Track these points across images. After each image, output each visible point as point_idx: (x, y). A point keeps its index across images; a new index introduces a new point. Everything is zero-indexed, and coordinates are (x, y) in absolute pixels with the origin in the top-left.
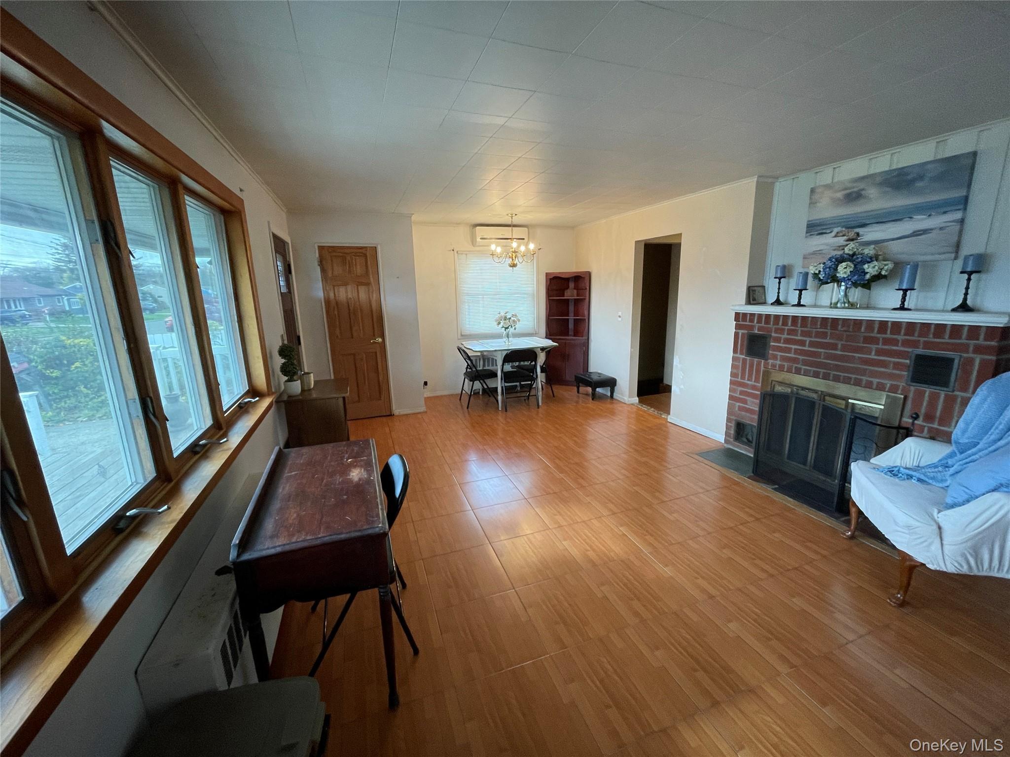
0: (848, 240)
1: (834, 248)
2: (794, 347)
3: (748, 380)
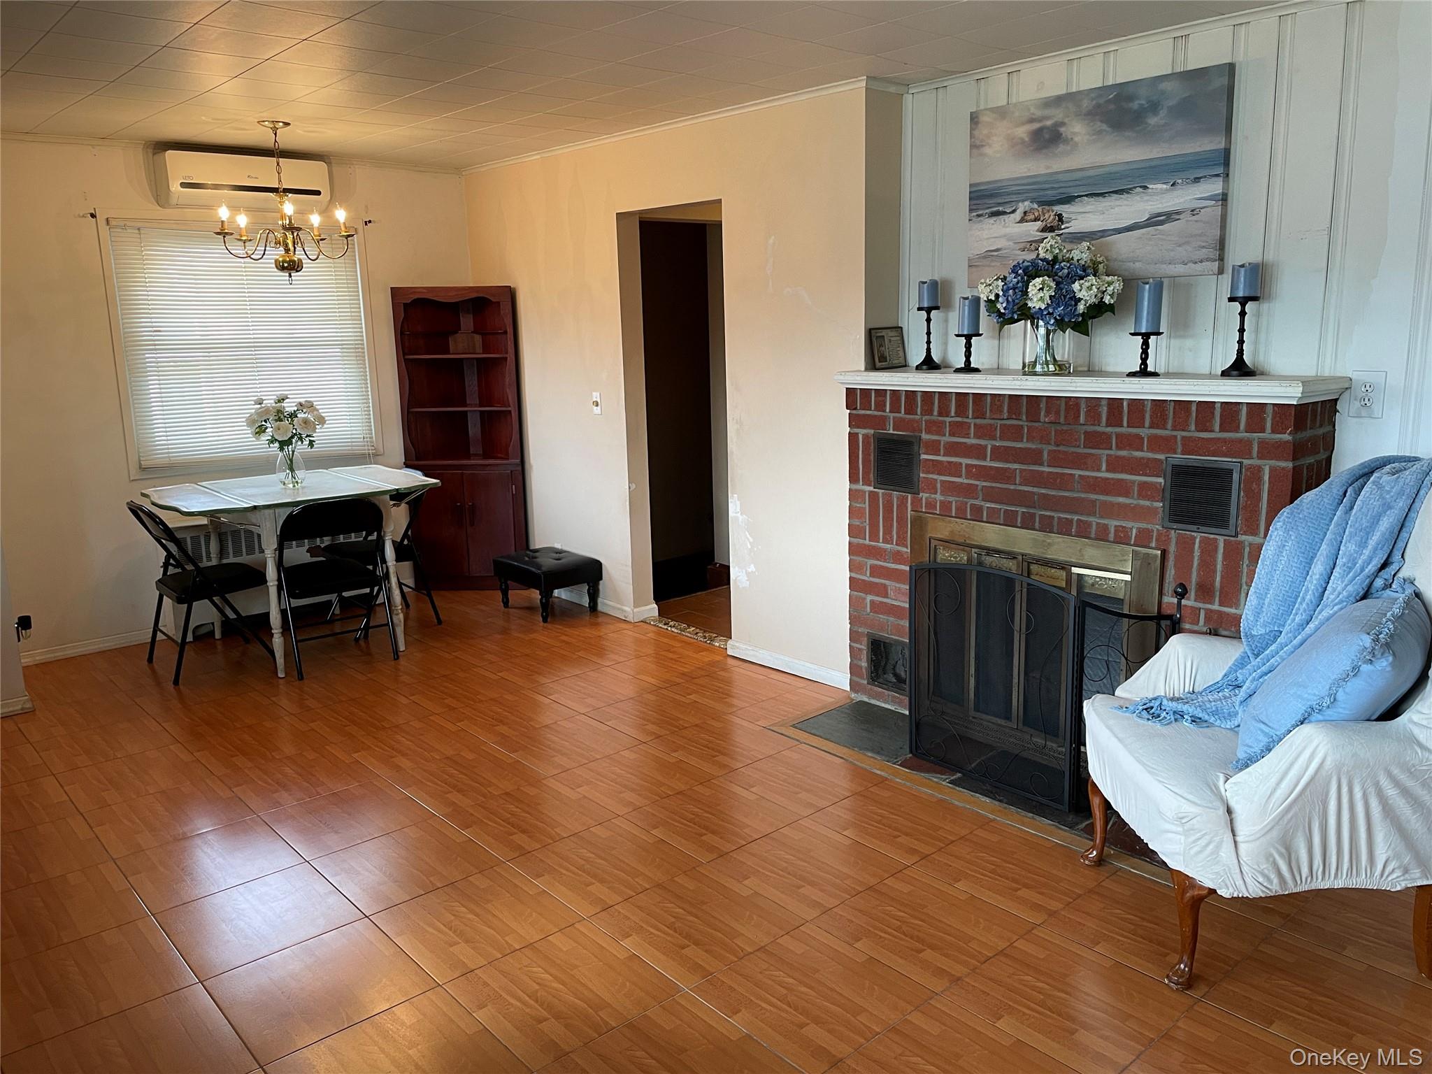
0: (1043, 230)
1: (1022, 246)
2: (965, 461)
3: (885, 541)
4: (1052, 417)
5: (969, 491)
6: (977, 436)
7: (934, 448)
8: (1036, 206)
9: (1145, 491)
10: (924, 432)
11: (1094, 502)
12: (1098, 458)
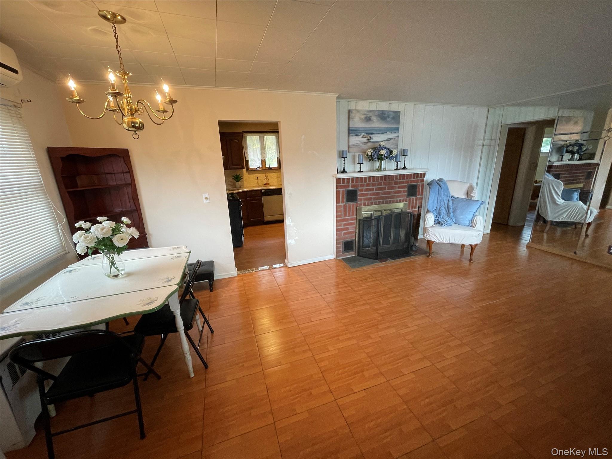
3: (349, 216)
4: (389, 180)
5: (370, 199)
6: (372, 186)
7: (362, 190)
8: (365, 134)
9: (404, 191)
10: (359, 187)
11: (395, 196)
12: (396, 187)
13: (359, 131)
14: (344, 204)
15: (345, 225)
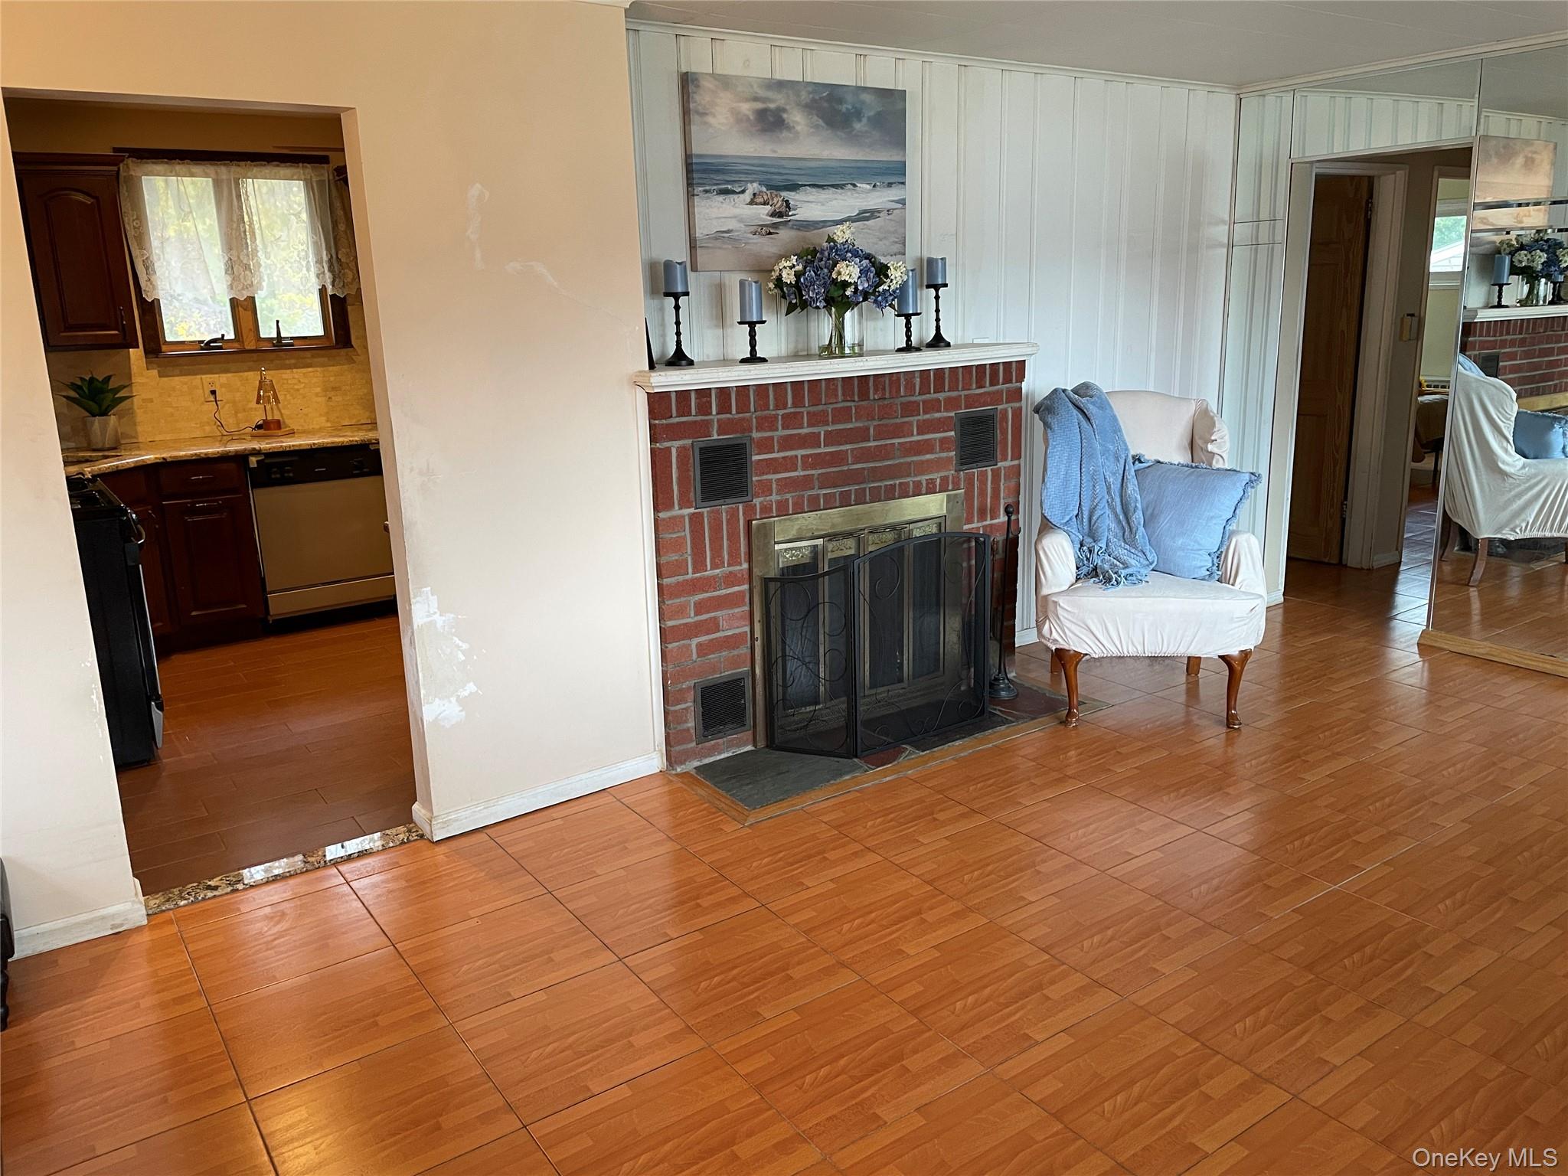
0: (773, 215)
3: (714, 566)
4: (880, 394)
5: (805, 483)
6: (810, 424)
7: (766, 446)
8: (764, 189)
9: (944, 444)
10: (754, 431)
11: (909, 464)
12: (910, 424)
13: (738, 172)
14: (692, 510)
15: (700, 608)
